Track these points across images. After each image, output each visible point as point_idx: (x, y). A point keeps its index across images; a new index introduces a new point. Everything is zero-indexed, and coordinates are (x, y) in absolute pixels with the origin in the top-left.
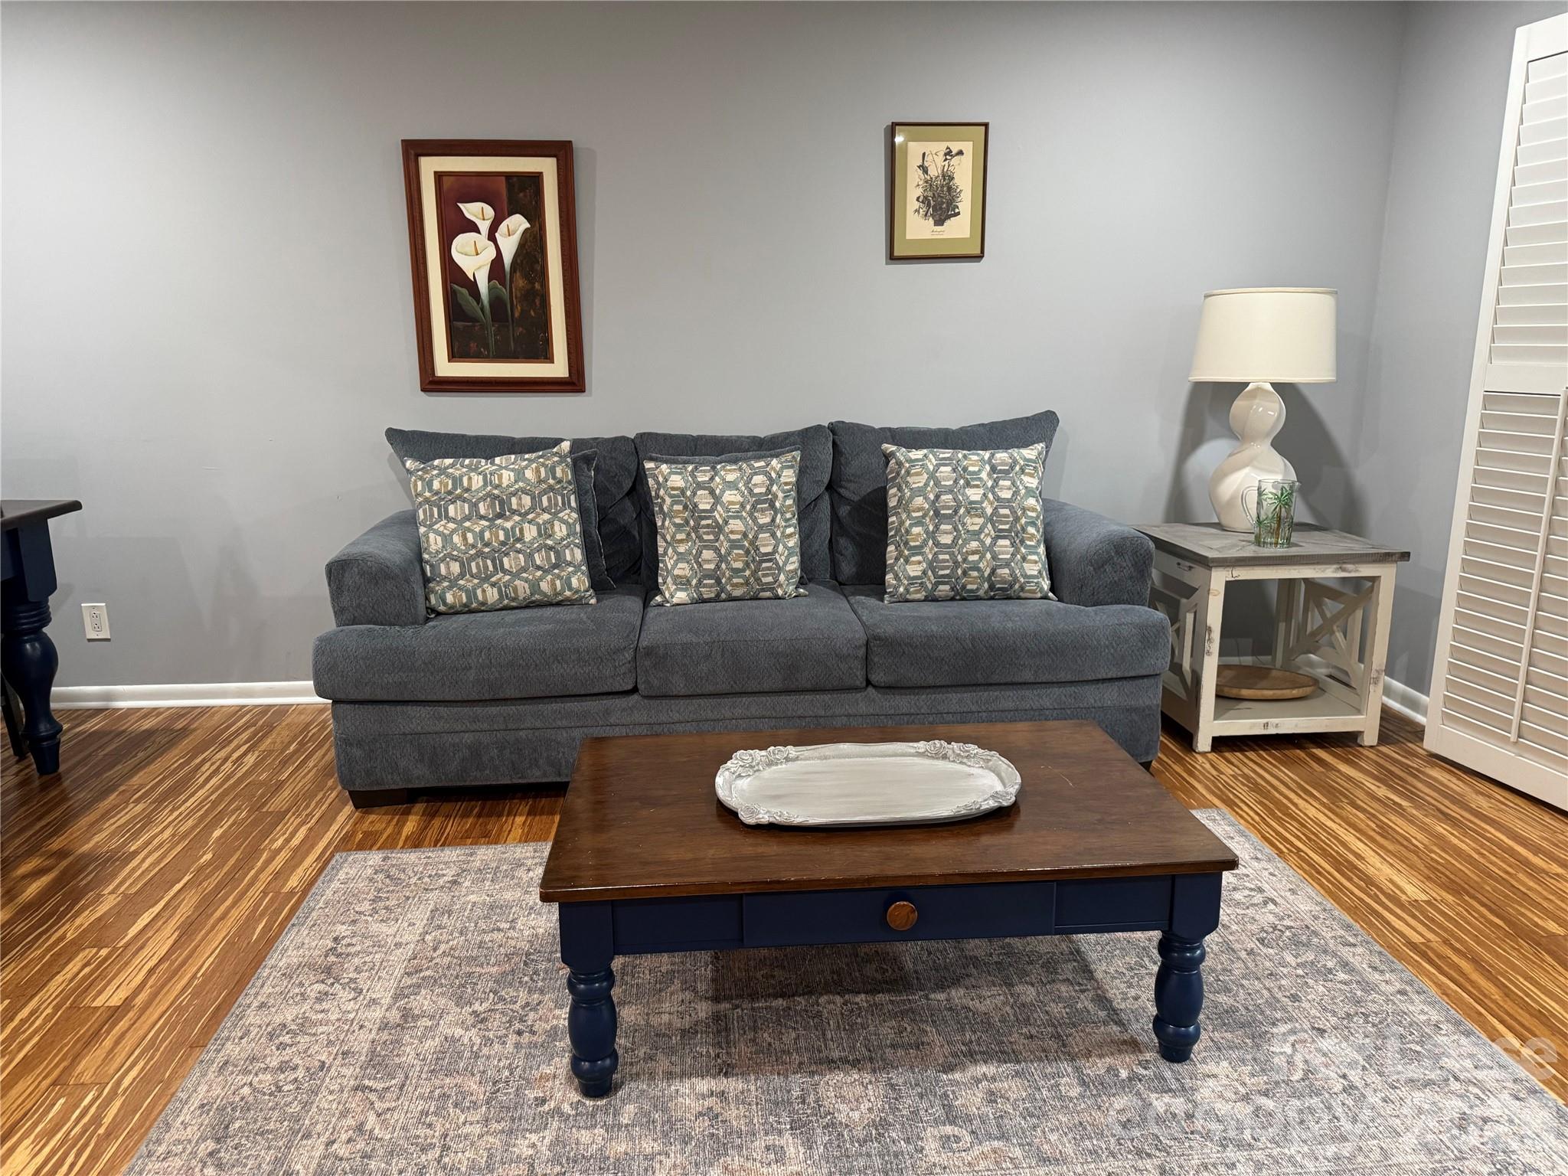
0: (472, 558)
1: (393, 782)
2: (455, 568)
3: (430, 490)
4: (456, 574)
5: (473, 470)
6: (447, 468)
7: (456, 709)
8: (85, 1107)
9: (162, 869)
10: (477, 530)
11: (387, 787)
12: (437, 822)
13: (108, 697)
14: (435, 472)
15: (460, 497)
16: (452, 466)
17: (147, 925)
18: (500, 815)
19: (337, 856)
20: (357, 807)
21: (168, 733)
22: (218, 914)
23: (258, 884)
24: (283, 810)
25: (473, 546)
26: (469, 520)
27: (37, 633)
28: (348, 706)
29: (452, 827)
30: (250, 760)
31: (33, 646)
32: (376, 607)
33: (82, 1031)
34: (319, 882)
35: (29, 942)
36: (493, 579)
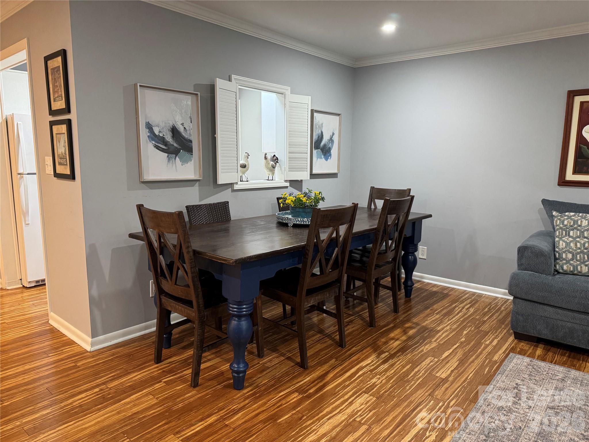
0: (578, 253)
1: (533, 333)
2: (570, 256)
3: (563, 224)
4: (570, 258)
5: (583, 218)
6: (572, 216)
7: (566, 312)
8: (440, 406)
9: (449, 339)
10: (582, 242)
11: (530, 334)
12: (550, 354)
13: (422, 277)
14: (566, 217)
15: (576, 228)
16: (574, 216)
17: (448, 356)
18: (579, 360)
19: (511, 354)
20: (516, 338)
21: (442, 294)
22: (471, 360)
23: (483, 355)
24: (487, 331)
25: (579, 249)
26: (579, 238)
27: (413, 253)
28: (520, 300)
29: (557, 358)
30: (472, 310)
31: (412, 257)
32: (535, 266)
33: (434, 382)
34: (506, 361)
35: (413, 349)
36: (587, 263)
